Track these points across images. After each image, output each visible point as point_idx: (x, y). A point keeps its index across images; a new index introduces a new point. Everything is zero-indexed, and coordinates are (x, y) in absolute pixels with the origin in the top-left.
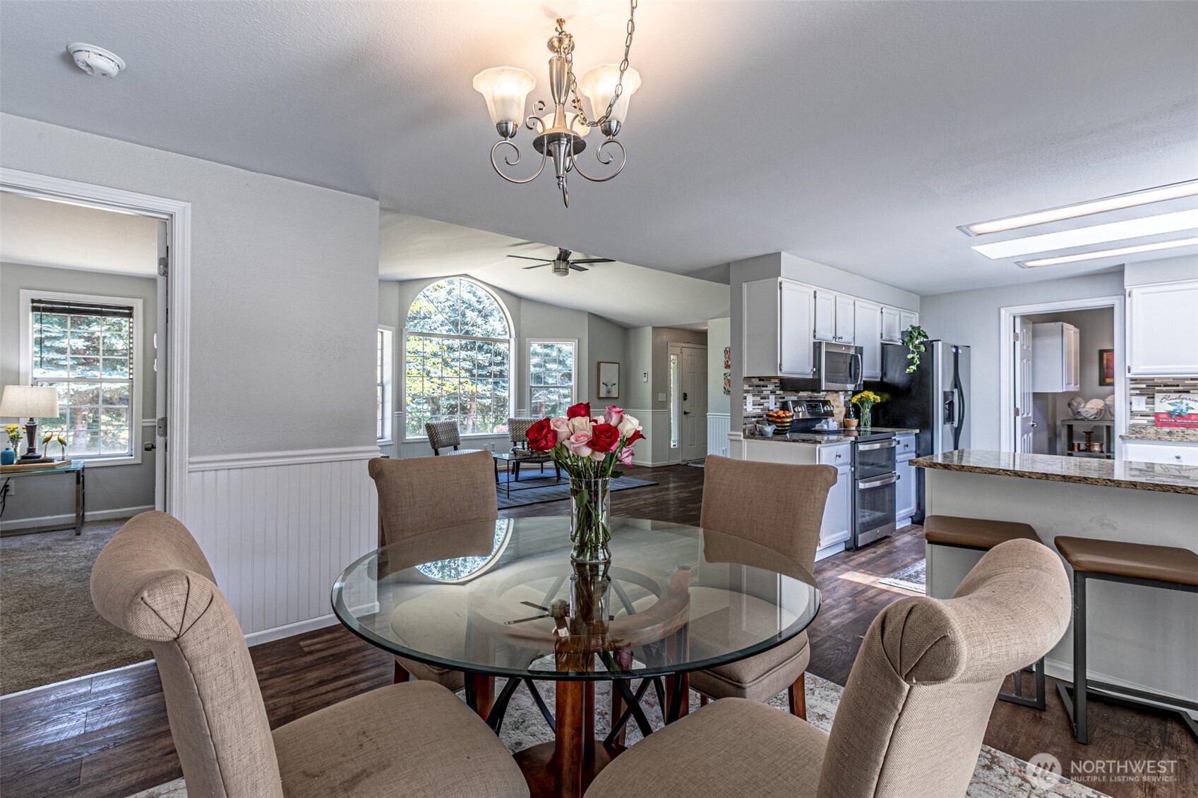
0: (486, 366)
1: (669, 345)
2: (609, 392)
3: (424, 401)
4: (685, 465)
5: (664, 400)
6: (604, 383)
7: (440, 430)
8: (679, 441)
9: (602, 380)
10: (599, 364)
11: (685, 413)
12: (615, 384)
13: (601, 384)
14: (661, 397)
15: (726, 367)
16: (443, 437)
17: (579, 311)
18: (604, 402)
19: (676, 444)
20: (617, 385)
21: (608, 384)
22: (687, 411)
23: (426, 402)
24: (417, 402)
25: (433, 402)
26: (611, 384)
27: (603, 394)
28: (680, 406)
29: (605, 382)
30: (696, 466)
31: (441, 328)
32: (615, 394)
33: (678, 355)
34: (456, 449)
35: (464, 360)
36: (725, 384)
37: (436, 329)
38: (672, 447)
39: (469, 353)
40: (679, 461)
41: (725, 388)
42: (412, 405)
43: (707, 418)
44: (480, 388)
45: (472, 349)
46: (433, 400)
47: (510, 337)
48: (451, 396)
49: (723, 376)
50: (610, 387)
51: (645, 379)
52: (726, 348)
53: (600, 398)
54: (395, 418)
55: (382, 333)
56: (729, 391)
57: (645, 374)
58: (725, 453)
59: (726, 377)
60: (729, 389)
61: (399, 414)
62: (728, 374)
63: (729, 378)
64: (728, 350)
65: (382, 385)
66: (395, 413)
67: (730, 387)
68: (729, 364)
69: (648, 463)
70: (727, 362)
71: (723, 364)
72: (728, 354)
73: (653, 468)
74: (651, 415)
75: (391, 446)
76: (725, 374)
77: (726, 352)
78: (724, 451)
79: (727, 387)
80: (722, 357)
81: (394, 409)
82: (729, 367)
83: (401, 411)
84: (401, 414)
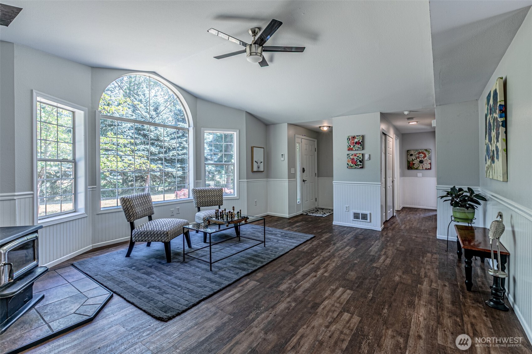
0: (157, 154)
1: (296, 136)
2: (259, 168)
3: (118, 174)
4: (306, 215)
5: (294, 172)
7: (135, 203)
8: (301, 199)
9: (254, 160)
10: (252, 148)
11: (304, 181)
12: (262, 162)
13: (254, 162)
15: (349, 150)
16: (138, 210)
17: (238, 110)
18: (256, 174)
19: (300, 201)
20: (263, 163)
21: (258, 162)
23: (120, 175)
24: (114, 175)
25: (124, 174)
26: (260, 162)
27: (255, 169)
28: (302, 176)
29: (256, 161)
31: (129, 131)
32: (262, 169)
33: (299, 143)
34: (150, 219)
35: (143, 150)
36: (349, 161)
37: (125, 132)
38: (298, 203)
39: (146, 146)
40: (301, 212)
41: (348, 164)
42: (110, 176)
43: (332, 185)
44: (153, 166)
45: (148, 144)
46: (123, 174)
47: (189, 127)
48: (136, 171)
49: (347, 156)
50: (259, 164)
51: (283, 159)
52: (349, 136)
53: (253, 172)
54: (88, 192)
55: (73, 112)
56: (352, 166)
57: (282, 155)
58: (348, 209)
59: (349, 156)
60: (352, 165)
61: (93, 188)
62: (351, 155)
63: (352, 157)
64: (350, 138)
65: (74, 162)
66: (89, 187)
67: (352, 163)
68: (351, 148)
69: (287, 215)
70: (350, 146)
71: (346, 148)
72: (351, 140)
73: (289, 219)
74: (287, 183)
75: (85, 219)
76: (348, 155)
77: (348, 139)
78: (347, 207)
79: (350, 163)
80: (345, 144)
81: (88, 184)
82: (352, 149)
83: (96, 185)
84: (95, 188)
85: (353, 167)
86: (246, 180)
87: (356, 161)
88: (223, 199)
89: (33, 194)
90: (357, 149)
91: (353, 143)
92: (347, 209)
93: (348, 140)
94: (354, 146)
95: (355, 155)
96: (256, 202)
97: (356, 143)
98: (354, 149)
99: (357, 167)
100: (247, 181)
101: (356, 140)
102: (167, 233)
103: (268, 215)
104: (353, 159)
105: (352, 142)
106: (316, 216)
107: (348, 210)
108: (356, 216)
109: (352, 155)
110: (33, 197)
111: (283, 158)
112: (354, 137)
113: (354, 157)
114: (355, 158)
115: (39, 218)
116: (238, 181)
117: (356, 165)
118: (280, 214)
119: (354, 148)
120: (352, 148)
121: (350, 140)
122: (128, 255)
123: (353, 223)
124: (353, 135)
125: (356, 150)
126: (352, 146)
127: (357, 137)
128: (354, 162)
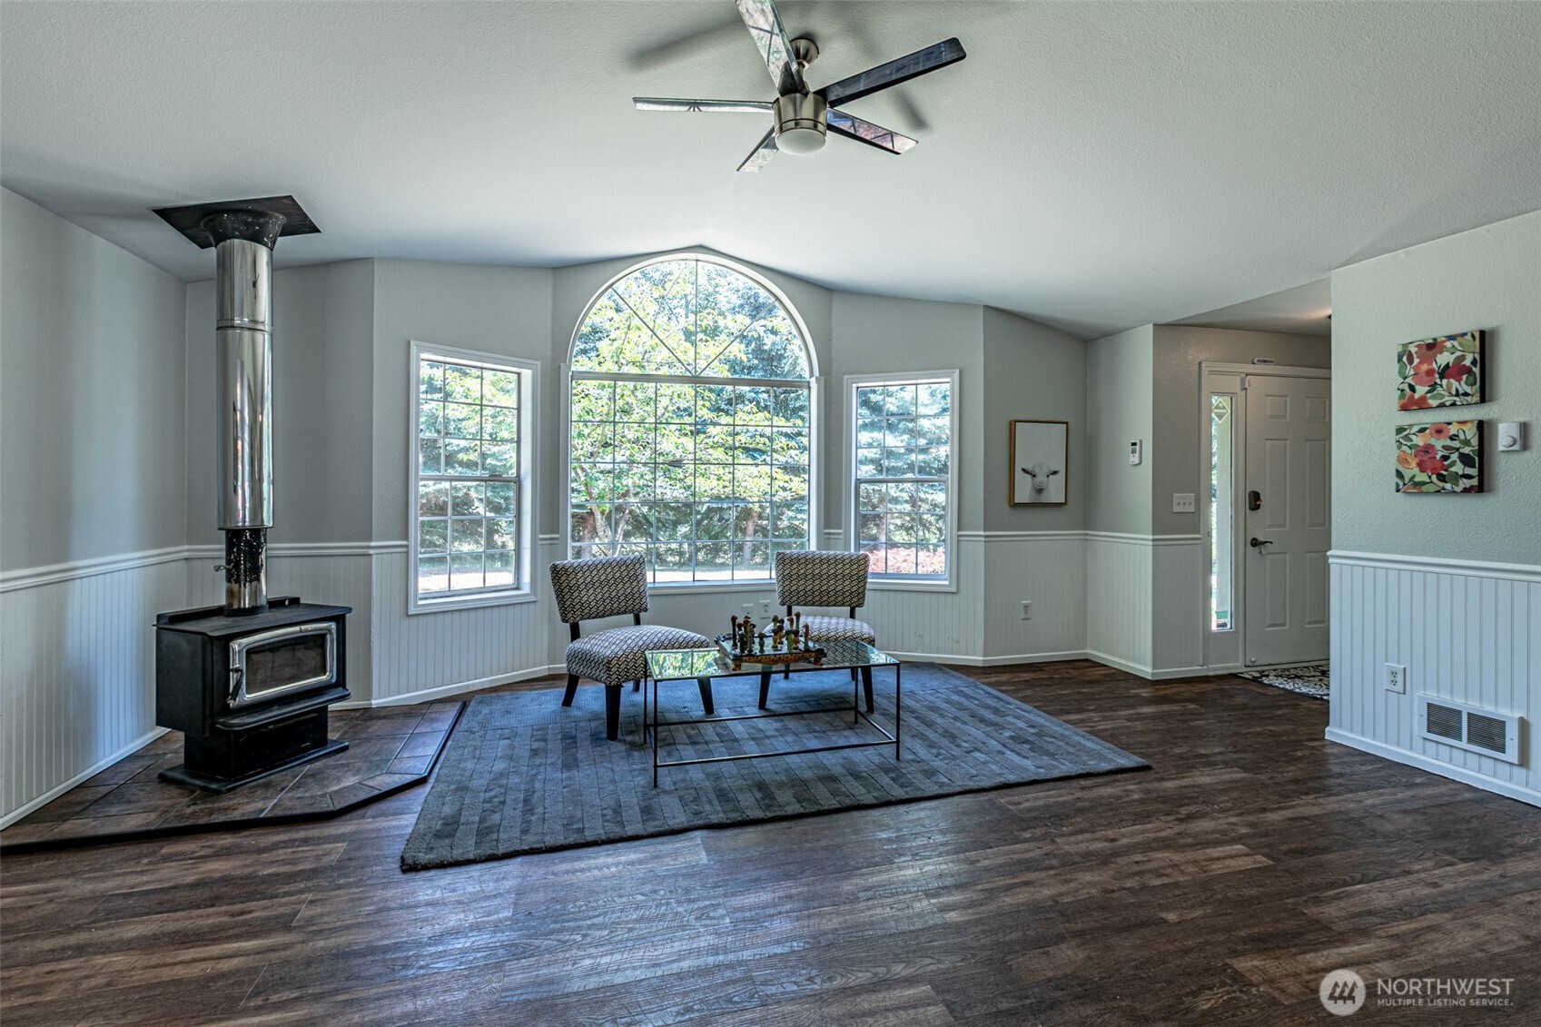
1: (1206, 370)
4: (1255, 679)
5: (1192, 508)
6: (1024, 470)
8: (1235, 615)
10: (1012, 425)
11: (1255, 543)
12: (1055, 473)
13: (1018, 473)
14: (1183, 503)
15: (1405, 409)
17: (959, 306)
18: (1028, 514)
19: (1228, 621)
20: (1061, 476)
21: (1037, 471)
22: (1261, 539)
26: (1046, 471)
28: (1239, 526)
29: (1029, 467)
30: (1290, 686)
32: (1055, 493)
33: (1232, 395)
34: (636, 621)
36: (1403, 460)
38: (1214, 628)
40: (1235, 665)
41: (1399, 475)
43: (1327, 568)
47: (811, 376)
49: (1393, 437)
50: (1041, 478)
51: (1135, 459)
52: (1405, 346)
53: (1015, 506)
54: (539, 548)
55: (519, 374)
56: (1424, 483)
57: (1134, 444)
58: (1400, 679)
59: (1407, 438)
60: (1422, 477)
61: (551, 539)
62: (1415, 429)
63: (1419, 441)
64: (1413, 349)
65: (518, 481)
66: (541, 536)
67: (1422, 470)
68: (1417, 396)
69: (1146, 670)
70: (1412, 388)
71: (1394, 400)
72: (1416, 361)
73: (1155, 683)
74: (1150, 549)
75: (532, 606)
76: (1400, 430)
77: (1405, 356)
78: (1394, 674)
79: (1412, 471)
80: (1389, 380)
81: (538, 529)
82: (1422, 405)
83: (558, 533)
84: (557, 539)
85: (1424, 488)
86: (982, 533)
87: (1445, 458)
88: (868, 586)
89: (407, 546)
90: (1448, 400)
91: (1430, 373)
92: (1395, 683)
93: (1400, 360)
94: (1434, 386)
95: (1439, 432)
96: (1026, 606)
97: (1445, 372)
98: (1434, 403)
99: (1448, 486)
100: (986, 536)
101: (1444, 359)
102: (609, 662)
103: (1086, 660)
104: (1428, 449)
105: (1425, 367)
106: (1291, 692)
107: (1399, 687)
108: (1442, 721)
109: (1422, 430)
110: (407, 553)
111: (1137, 455)
112: (1433, 347)
113: (1432, 441)
114: (1439, 443)
115: (420, 596)
116: (955, 536)
117: (1442, 478)
118: (1123, 662)
119: (1434, 398)
120: (1423, 398)
121: (1410, 360)
122: (568, 701)
123: (1424, 753)
124: (1428, 336)
125: (1442, 405)
126: (1421, 390)
127: (1448, 344)
128: (1429, 464)
